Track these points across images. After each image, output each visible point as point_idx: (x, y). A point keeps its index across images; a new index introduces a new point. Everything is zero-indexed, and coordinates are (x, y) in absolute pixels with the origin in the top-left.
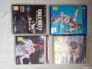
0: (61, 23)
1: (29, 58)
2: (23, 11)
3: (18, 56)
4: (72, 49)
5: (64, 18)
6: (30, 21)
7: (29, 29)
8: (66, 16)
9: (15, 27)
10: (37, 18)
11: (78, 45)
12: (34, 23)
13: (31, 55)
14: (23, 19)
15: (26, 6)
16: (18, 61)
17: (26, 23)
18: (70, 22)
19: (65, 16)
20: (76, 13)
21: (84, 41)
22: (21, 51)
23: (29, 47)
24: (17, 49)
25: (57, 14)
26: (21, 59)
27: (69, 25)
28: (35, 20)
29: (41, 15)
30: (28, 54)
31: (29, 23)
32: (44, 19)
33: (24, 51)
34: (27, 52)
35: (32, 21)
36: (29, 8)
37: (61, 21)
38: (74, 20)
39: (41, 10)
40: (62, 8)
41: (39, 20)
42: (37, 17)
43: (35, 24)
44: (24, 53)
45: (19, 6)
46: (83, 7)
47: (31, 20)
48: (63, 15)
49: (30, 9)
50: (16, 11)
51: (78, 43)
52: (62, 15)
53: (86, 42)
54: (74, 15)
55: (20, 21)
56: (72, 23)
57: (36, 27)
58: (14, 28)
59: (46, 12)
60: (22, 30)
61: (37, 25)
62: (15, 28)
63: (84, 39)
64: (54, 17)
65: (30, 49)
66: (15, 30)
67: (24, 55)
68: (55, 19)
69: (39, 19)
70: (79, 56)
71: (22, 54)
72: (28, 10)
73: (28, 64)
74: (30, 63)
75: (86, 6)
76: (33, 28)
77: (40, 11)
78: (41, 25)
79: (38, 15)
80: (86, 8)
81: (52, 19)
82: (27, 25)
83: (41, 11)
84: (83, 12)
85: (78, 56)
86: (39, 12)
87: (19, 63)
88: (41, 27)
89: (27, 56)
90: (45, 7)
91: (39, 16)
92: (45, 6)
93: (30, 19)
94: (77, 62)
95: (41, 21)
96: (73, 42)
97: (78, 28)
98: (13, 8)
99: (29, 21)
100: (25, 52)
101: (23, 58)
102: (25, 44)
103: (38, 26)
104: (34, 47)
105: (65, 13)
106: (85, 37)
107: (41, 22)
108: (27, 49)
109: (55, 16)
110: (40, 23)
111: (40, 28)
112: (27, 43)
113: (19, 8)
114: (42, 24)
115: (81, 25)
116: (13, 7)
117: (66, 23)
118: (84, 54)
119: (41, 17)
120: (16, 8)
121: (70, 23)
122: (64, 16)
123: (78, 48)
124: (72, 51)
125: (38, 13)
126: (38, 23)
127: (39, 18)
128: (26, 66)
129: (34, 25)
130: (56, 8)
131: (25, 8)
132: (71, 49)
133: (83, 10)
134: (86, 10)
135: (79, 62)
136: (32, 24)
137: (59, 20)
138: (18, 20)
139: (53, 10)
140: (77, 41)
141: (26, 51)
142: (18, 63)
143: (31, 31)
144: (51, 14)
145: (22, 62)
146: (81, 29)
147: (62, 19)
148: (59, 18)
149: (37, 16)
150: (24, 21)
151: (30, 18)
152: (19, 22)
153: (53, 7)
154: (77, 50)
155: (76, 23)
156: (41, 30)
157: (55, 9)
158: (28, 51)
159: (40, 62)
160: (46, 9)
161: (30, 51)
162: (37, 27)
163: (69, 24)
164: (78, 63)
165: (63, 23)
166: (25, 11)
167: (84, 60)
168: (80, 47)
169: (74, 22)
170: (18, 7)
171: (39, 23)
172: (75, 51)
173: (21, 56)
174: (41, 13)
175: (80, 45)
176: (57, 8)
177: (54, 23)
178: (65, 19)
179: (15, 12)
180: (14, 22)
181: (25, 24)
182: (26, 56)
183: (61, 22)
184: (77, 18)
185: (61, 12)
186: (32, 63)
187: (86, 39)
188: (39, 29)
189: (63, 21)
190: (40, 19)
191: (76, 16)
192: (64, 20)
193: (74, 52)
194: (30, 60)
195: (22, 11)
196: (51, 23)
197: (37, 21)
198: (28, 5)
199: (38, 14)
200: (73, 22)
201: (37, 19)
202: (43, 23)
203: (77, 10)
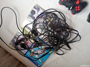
1: (33, 16)
38: (37, 56)
46: (40, 65)
63: (23, 53)
67: (37, 14)
74: (30, 14)
84: (37, 63)
115: (31, 57)
117: (38, 50)
131: (64, 36)
142: (35, 7)
155: (34, 56)
164: (12, 40)
182: (36, 15)
195: (64, 32)
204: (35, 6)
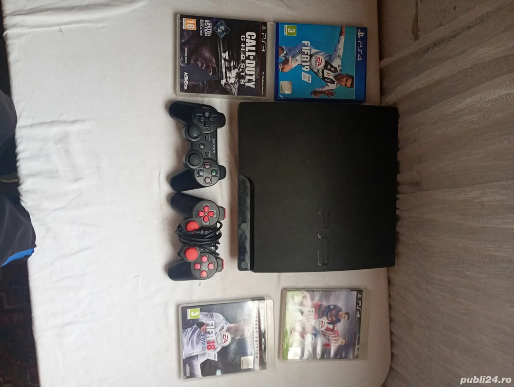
0: (304, 69)
1: (216, 360)
2: (208, 33)
3: (188, 356)
4: (328, 323)
5: (311, 56)
6: (225, 60)
7: (223, 82)
8: (316, 53)
9: (186, 74)
10: (242, 55)
11: (342, 313)
12: (235, 67)
13: (224, 352)
14: (207, 54)
15: (215, 21)
16: (188, 368)
17: (215, 66)
18: (325, 67)
19: (314, 51)
20: (341, 46)
21: (357, 303)
22: (197, 343)
23: (216, 333)
24: (185, 340)
25: (295, 46)
26: (197, 364)
27: (323, 75)
28: (238, 60)
29: (254, 48)
30: (215, 349)
31: (223, 66)
32: (260, 59)
33: (203, 344)
34: (211, 346)
35: (229, 61)
36: (222, 27)
37: (303, 64)
38: (337, 63)
39: (254, 34)
40: (306, 29)
41: (247, 61)
42: (244, 52)
43: (236, 70)
44: (203, 349)
45: (198, 18)
46: (357, 32)
47: (227, 58)
48: (310, 50)
49: (226, 30)
50: (188, 31)
51: (344, 310)
52: (306, 50)
53: (361, 307)
54: (335, 51)
55: (200, 59)
56: (330, 70)
57: (239, 77)
58: (182, 77)
59: (266, 40)
60: (203, 83)
61: (242, 72)
62: (186, 78)
63: (357, 299)
64: (287, 54)
65: (219, 337)
66: (186, 83)
67: (204, 354)
68: (290, 59)
69: (248, 58)
70: (344, 342)
71: (197, 350)
72: (219, 31)
73: (214, 374)
74: (219, 372)
75: (364, 30)
76: (232, 81)
77: (251, 36)
78: (253, 73)
79: (245, 48)
80: (366, 35)
81: (282, 57)
82: (217, 70)
83: (253, 38)
84: (358, 44)
85: (342, 341)
86: (250, 40)
87: (192, 375)
88: (253, 78)
89: (213, 355)
90: (264, 28)
91: (248, 48)
92: (265, 24)
93: (226, 55)
94: (339, 355)
95: (254, 62)
96: (332, 307)
97: (346, 84)
98: (181, 24)
99: (223, 61)
100: (206, 345)
101: (202, 360)
102: (207, 325)
103: (246, 74)
104: (228, 330)
105: (314, 45)
106: (360, 296)
107: (254, 65)
108: (211, 337)
109: (290, 50)
110: (250, 67)
111: (250, 81)
112: (210, 322)
113: (198, 25)
114: (256, 71)
115: (352, 77)
116: (181, 20)
117: (316, 71)
118: (355, 335)
119: (254, 54)
120: (190, 25)
121: (326, 71)
122: (312, 53)
123: (342, 320)
124: (327, 329)
125: (245, 42)
126: (246, 67)
127: (247, 54)
128: (209, 380)
129: (234, 73)
130: (292, 29)
131: (213, 26)
132: (326, 324)
133: (358, 39)
134: (364, 39)
135: (344, 355)
136: (229, 69)
137: (299, 63)
138: (194, 56)
139: (286, 34)
140: (341, 304)
141: (209, 342)
142: (188, 374)
143: (228, 87)
144: (280, 45)
145: (198, 371)
146: (352, 85)
147: (305, 59)
148: (298, 58)
149: (243, 49)
150: (211, 61)
151: (224, 52)
152: (196, 61)
153: (286, 26)
154: (340, 327)
155: (341, 71)
156: (254, 87)
157: (289, 31)
158: (214, 342)
159: (244, 367)
160: (265, 31)
161: (219, 341)
162: (243, 78)
163: (323, 72)
164: (341, 358)
165: (308, 70)
166: (214, 33)
167: (354, 351)
168: (348, 319)
169: (336, 69)
170: (194, 21)
171: (247, 69)
172: (336, 328)
173: (197, 356)
174: (254, 43)
175: (347, 314)
176: (294, 31)
177: (287, 69)
178: (313, 59)
179: (186, 34)
180: (183, 61)
181: (212, 67)
182: (210, 355)
183: (304, 66)
184: (344, 59)
185: (303, 42)
186: (226, 371)
187: (361, 299)
188: (247, 84)
189: (308, 63)
190: (251, 58)
191: (341, 55)
192: (311, 63)
193: (333, 330)
194: (220, 365)
195: (204, 34)
196: (280, 67)
197: (244, 62)
198: (221, 19)
199: (245, 44)
200: (333, 69)
201: (242, 57)
202: (258, 69)
203: (343, 38)
204: (188, 378)
